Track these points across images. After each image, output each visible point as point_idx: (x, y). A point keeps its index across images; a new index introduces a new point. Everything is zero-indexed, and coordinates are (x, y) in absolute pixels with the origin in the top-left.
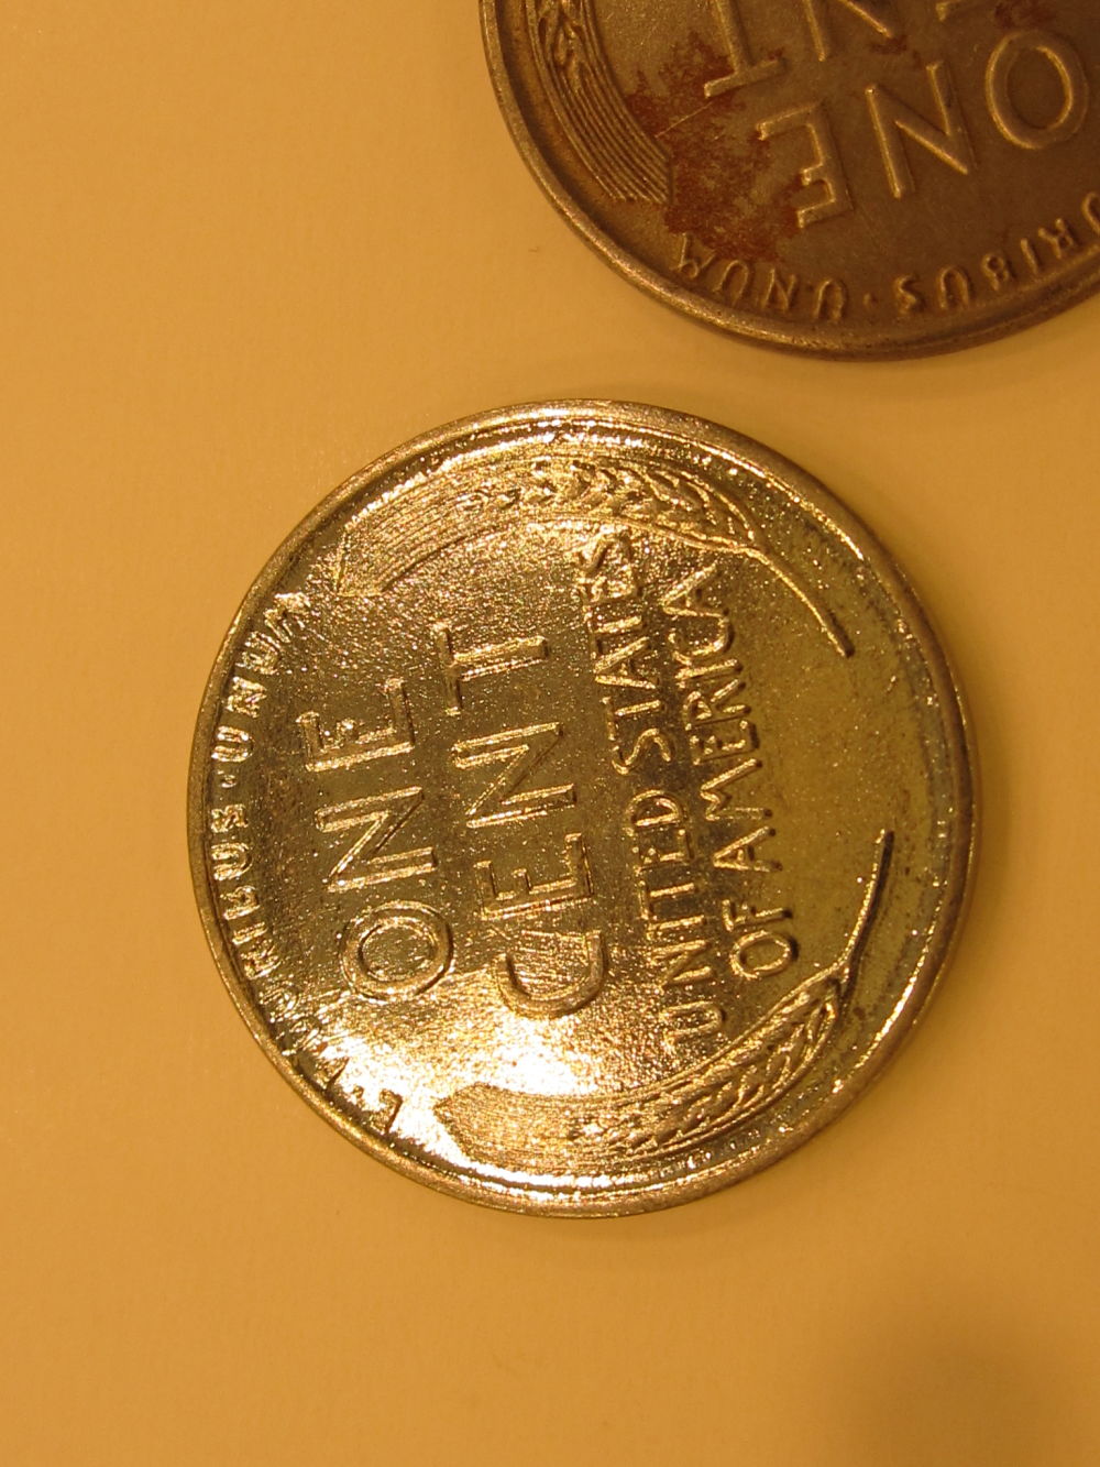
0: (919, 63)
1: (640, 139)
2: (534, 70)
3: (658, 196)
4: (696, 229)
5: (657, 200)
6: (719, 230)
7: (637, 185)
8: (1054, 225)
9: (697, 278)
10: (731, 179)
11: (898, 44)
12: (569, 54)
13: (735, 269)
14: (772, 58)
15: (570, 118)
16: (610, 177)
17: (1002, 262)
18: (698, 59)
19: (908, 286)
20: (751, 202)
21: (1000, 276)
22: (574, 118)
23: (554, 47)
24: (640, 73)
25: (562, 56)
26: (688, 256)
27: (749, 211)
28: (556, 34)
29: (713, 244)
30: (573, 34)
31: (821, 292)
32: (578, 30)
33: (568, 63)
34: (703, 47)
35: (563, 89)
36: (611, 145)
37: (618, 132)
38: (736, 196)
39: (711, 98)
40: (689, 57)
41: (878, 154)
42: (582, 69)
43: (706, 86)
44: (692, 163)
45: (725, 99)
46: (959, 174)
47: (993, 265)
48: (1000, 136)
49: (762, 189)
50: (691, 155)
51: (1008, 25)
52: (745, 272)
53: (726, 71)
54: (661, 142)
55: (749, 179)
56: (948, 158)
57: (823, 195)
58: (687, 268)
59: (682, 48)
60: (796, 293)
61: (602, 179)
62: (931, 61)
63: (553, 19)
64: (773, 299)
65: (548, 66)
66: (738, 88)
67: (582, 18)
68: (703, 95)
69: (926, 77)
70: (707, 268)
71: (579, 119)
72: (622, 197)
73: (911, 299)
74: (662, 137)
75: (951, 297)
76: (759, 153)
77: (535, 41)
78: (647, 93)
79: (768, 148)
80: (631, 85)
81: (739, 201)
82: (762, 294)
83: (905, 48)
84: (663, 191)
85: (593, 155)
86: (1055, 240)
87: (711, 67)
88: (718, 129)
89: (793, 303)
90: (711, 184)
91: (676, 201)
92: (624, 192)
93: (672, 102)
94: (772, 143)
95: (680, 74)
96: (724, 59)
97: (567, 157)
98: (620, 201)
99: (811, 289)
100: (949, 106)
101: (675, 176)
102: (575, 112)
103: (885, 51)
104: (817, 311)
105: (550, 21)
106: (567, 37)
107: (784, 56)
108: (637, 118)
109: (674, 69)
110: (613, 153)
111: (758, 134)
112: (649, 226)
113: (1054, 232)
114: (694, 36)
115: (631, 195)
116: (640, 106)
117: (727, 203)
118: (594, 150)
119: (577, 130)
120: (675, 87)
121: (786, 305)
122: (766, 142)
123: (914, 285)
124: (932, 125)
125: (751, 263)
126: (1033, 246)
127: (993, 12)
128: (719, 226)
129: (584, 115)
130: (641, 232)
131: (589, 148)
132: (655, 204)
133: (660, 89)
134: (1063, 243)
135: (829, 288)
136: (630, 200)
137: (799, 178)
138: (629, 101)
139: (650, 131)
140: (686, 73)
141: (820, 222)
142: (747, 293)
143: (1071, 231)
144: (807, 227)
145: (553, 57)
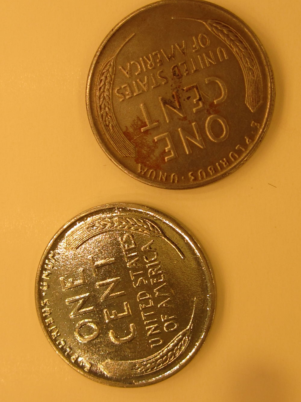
0: (190, 123)
1: (127, 142)
2: (102, 126)
3: (133, 155)
4: (142, 163)
5: (133, 156)
6: (148, 163)
7: (128, 153)
8: (223, 159)
9: (144, 174)
10: (149, 151)
11: (185, 118)
12: (109, 122)
13: (152, 172)
14: (156, 122)
15: (111, 138)
16: (121, 151)
17: (212, 169)
18: (139, 123)
19: (192, 175)
20: (154, 156)
21: (212, 172)
22: (112, 138)
23: (105, 121)
24: (126, 127)
25: (107, 123)
26: (141, 169)
27: (154, 158)
28: (105, 118)
29: (146, 166)
30: (110, 118)
31: (172, 176)
32: (111, 117)
33: (109, 125)
34: (140, 120)
35: (108, 131)
36: (121, 144)
37: (122, 141)
38: (151, 155)
39: (143, 132)
40: (137, 122)
41: (182, 144)
42: (113, 127)
43: (142, 129)
44: (140, 147)
45: (146, 132)
46: (202, 148)
47: (210, 169)
48: (210, 140)
49: (157, 152)
50: (140, 145)
51: (210, 114)
52: (154, 173)
53: (146, 125)
54: (133, 143)
55: (153, 151)
56: (198, 145)
57: (171, 154)
58: (141, 172)
59: (136, 120)
60: (167, 176)
61: (119, 152)
62: (193, 122)
63: (104, 114)
64: (161, 178)
65: (105, 126)
66: (149, 130)
67: (111, 113)
68: (141, 131)
69: (192, 126)
70: (146, 172)
71: (113, 138)
72: (124, 156)
73: (193, 178)
74: (132, 141)
75: (202, 177)
76: (155, 145)
77: (101, 119)
78: (128, 131)
79: (157, 143)
80: (124, 129)
81: (152, 156)
82: (159, 177)
83: (187, 119)
84: (134, 154)
85: (117, 146)
86: (224, 163)
87: (142, 125)
88: (145, 139)
89: (166, 179)
90: (145, 152)
91: (137, 156)
92: (125, 154)
93: (134, 133)
94: (158, 142)
95: (135, 126)
96: (145, 122)
97: (111, 146)
98: (124, 157)
99: (170, 176)
100: (198, 133)
101: (136, 150)
102: (112, 136)
103: (182, 120)
104: (171, 181)
105: (104, 115)
106: (108, 119)
107: (159, 122)
108: (126, 137)
109: (134, 125)
110: (122, 146)
111: (155, 140)
112: (131, 162)
113: (223, 161)
114: (138, 117)
115: (127, 155)
116: (127, 134)
117: (149, 156)
118: (117, 145)
119: (112, 140)
120: (135, 129)
121: (164, 180)
122: (157, 142)
123: (193, 175)
124: (194, 137)
125: (155, 170)
126: (219, 165)
127: (206, 110)
128: (147, 162)
129: (114, 136)
130: (130, 164)
131: (116, 145)
132: (132, 157)
133: (131, 130)
134: (226, 164)
135: (174, 176)
136: (127, 156)
137: (165, 150)
138: (124, 133)
139: (130, 140)
140: (137, 126)
141: (170, 160)
142: (155, 177)
143: (227, 161)
144: (168, 161)
145: (105, 123)
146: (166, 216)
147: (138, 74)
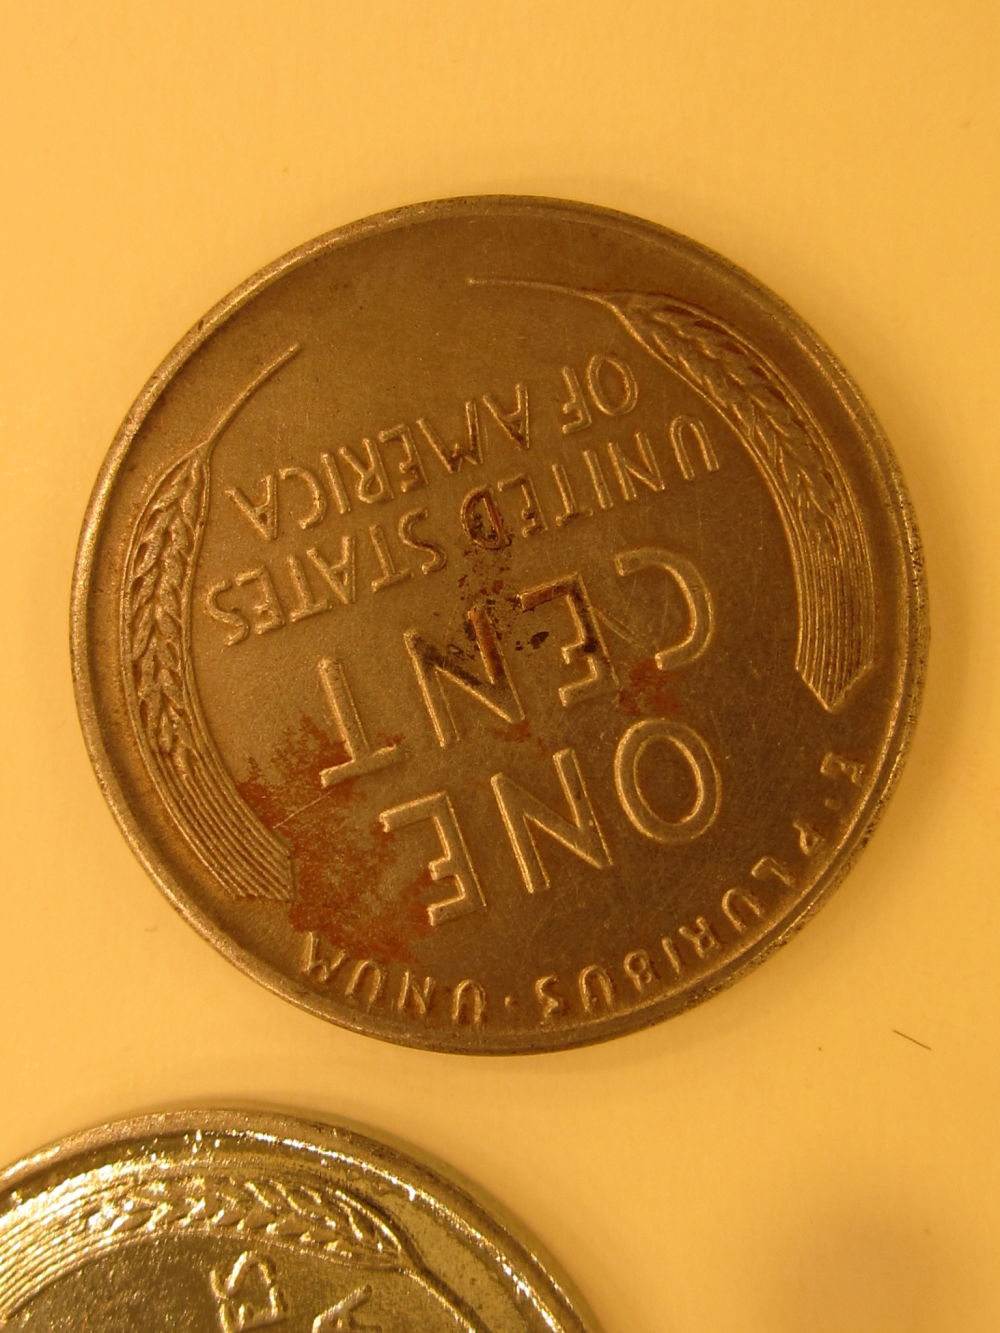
0: (546, 753)
1: (257, 831)
2: (139, 755)
3: (280, 892)
4: (322, 929)
5: (279, 897)
6: (348, 928)
7: (257, 881)
8: (694, 922)
9: (328, 981)
10: (357, 873)
11: (521, 731)
12: (175, 740)
13: (367, 971)
14: (390, 745)
15: (180, 809)
16: (228, 872)
17: (644, 964)
18: (313, 745)
19: (548, 988)
20: (379, 898)
21: (643, 978)
22: (185, 810)
23: (157, 732)
24: (251, 760)
25: (166, 739)
26: (317, 956)
27: (376, 910)
28: (159, 719)
29: (342, 944)
30: (177, 718)
31: (459, 991)
32: (182, 713)
33: (173, 750)
34: (315, 731)
35: (169, 776)
36: (226, 838)
37: (234, 825)
38: (362, 892)
39: (330, 787)
40: (303, 743)
41: (508, 846)
42: (190, 759)
43: (324, 772)
44: (313, 855)
45: (344, 788)
46: (595, 869)
47: (635, 965)
48: (631, 827)
49: (391, 882)
50: (312, 848)
51: (635, 715)
52: (378, 976)
53: (343, 758)
54: (279, 833)
55: (374, 873)
56: (581, 853)
57: (454, 892)
58: (316, 970)
59: (295, 734)
60: (433, 993)
61: (219, 875)
62: (557, 749)
63: (153, 705)
64: (410, 1003)
65: (153, 753)
66: (358, 777)
67: (186, 701)
68: (320, 785)
69: (553, 767)
70: (338, 969)
71: (190, 810)
72: (241, 893)
73: (553, 1003)
74: (279, 828)
75: (595, 1000)
76: (384, 846)
77: (135, 725)
78: (261, 781)
79: (393, 840)
80: (243, 776)
81: (367, 897)
82: (397, 996)
83: (529, 735)
84: (285, 887)
85: (208, 848)
86: (697, 942)
87: (326, 754)
88: (339, 820)
89: (431, 1007)
90: (335, 880)
91: (300, 897)
92: (242, 888)
93: (288, 791)
94: (397, 835)
95: (294, 761)
96: (341, 744)
97: (179, 848)
98: (239, 898)
99: (450, 991)
100: (578, 796)
101: (298, 870)
102: (185, 802)
103: (508, 739)
104: (456, 1015)
105: (151, 705)
106: (171, 722)
107: (403, 742)
108: (253, 808)
109: (289, 756)
110: (230, 848)
111: (382, 826)
112: (271, 924)
113: (697, 931)
114: (306, 720)
115: (251, 892)
116: (252, 794)
117: (353, 898)
118: (208, 843)
119: (188, 822)
120: (292, 775)
121: (423, 1009)
122: (390, 835)
123: (556, 988)
124: (556, 808)
125: (383, 963)
126: (676, 948)
127: (617, 698)
128: (347, 923)
129: (195, 804)
130: (265, 931)
131: (202, 841)
132: (276, 900)
133: (272, 777)
134: (705, 943)
135: (467, 990)
136: (250, 897)
137: (427, 873)
138: (242, 790)
139: (267, 822)
140: (301, 760)
141: (450, 919)
142: (382, 998)
143: (712, 929)
144: (440, 925)
145: (157, 743)
146: (431, 1176)
147: (309, 526)
